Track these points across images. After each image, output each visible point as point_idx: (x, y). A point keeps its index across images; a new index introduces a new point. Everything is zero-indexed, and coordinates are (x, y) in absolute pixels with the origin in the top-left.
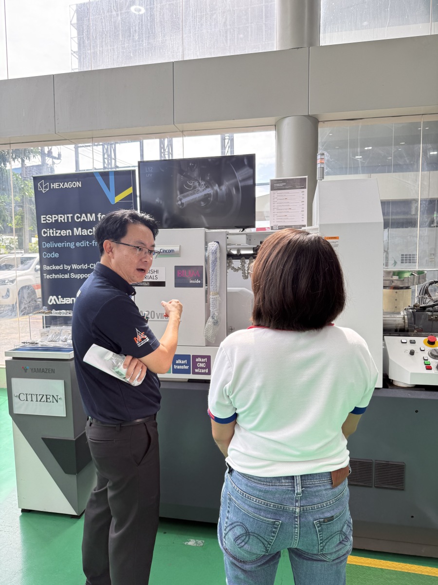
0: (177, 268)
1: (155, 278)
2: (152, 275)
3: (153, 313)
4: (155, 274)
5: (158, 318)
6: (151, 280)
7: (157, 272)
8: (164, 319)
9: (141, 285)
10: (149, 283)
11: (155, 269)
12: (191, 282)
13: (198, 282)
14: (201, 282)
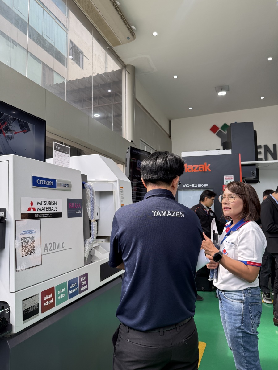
0: (69, 201)
1: (55, 209)
2: (53, 206)
4: (55, 206)
6: (53, 212)
7: (56, 203)
8: (62, 249)
9: (46, 216)
10: (51, 215)
11: (55, 201)
12: (77, 212)
13: (80, 212)
14: (82, 212)
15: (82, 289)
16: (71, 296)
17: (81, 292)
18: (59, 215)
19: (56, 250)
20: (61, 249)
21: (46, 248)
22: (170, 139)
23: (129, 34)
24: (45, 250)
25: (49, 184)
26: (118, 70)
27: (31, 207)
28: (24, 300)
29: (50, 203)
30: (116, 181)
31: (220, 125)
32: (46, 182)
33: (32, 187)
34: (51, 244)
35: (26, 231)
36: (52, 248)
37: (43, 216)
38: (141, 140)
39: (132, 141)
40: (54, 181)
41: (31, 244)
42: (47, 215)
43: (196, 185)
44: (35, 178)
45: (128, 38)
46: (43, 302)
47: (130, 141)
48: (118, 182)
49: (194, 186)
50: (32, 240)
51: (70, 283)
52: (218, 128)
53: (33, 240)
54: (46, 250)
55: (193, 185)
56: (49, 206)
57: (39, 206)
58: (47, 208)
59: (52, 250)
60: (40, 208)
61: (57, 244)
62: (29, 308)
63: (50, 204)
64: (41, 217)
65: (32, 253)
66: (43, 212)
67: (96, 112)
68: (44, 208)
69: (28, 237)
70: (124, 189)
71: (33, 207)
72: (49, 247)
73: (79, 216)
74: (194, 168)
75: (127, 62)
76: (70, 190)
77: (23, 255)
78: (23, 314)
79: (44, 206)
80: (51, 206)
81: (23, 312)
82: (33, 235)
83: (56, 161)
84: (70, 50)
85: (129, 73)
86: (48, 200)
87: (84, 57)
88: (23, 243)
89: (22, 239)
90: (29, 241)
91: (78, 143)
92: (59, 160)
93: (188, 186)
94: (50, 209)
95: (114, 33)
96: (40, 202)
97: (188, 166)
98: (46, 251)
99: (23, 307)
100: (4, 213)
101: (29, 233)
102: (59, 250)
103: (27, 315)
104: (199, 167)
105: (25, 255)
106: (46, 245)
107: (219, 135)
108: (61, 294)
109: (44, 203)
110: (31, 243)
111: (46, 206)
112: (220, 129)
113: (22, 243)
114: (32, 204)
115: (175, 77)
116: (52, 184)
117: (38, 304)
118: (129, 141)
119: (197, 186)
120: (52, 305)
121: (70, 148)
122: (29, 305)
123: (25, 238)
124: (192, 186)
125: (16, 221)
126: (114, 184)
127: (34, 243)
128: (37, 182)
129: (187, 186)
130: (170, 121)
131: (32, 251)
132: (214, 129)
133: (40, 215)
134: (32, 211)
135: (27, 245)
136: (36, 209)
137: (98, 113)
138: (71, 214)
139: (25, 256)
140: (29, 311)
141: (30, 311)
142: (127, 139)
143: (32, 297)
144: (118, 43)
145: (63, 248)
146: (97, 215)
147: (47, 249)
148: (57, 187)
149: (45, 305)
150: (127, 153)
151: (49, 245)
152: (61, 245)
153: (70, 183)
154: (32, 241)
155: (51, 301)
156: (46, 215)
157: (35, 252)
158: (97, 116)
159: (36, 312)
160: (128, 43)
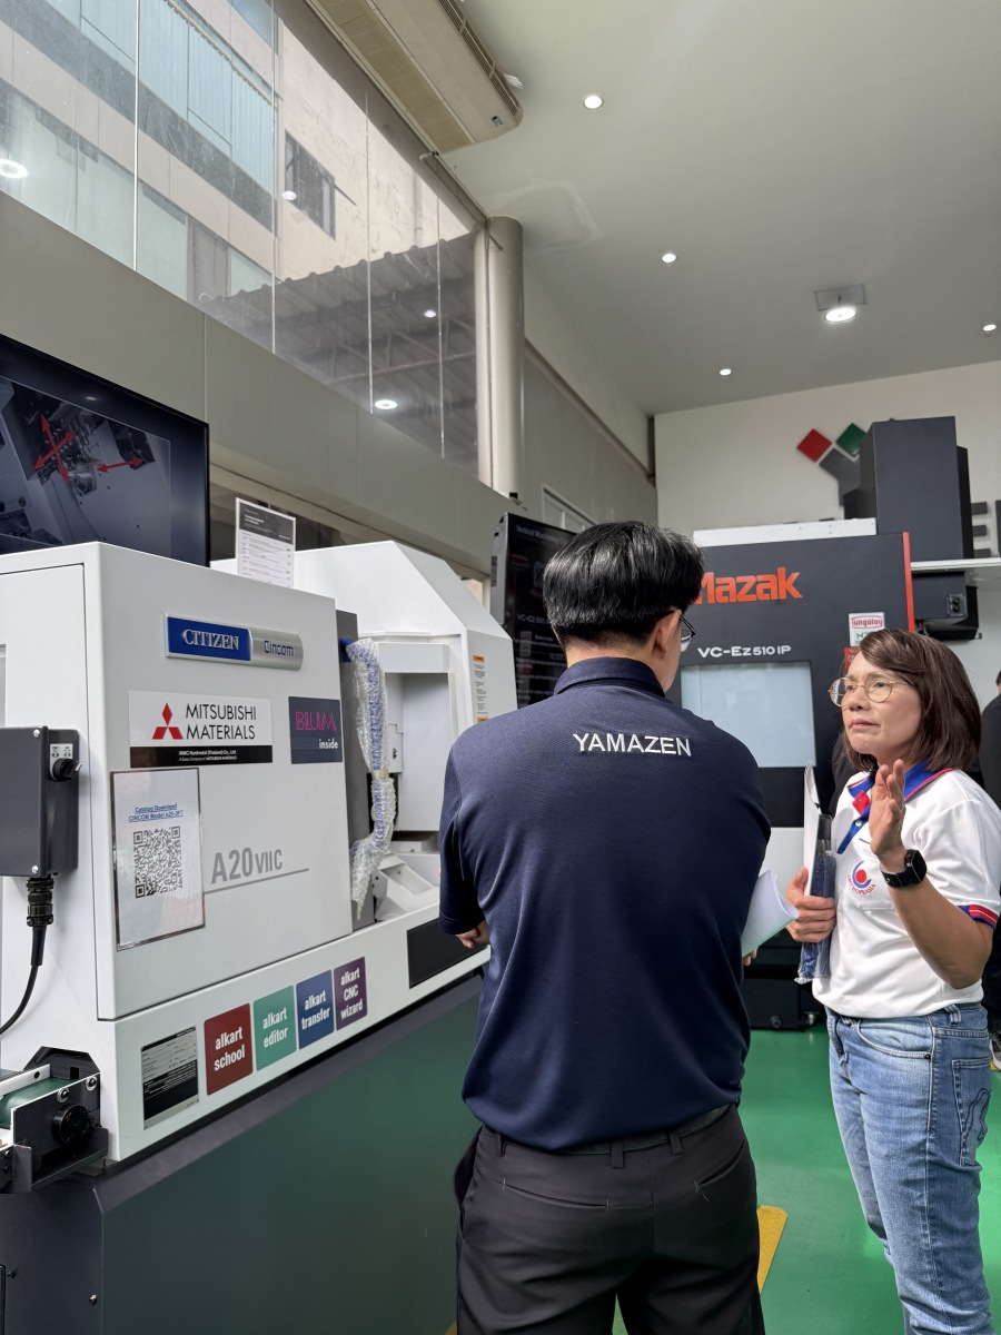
0: (297, 705)
1: (248, 734)
2: (242, 724)
3: (247, 854)
4: (248, 722)
5: (260, 871)
6: (239, 742)
7: (252, 712)
8: (275, 872)
9: (216, 758)
10: (234, 752)
11: (248, 703)
12: (322, 745)
13: (334, 745)
14: (340, 745)
15: (344, 1014)
16: (308, 1037)
17: (343, 1024)
18: (261, 754)
19: (255, 875)
20: (270, 874)
21: (219, 870)
22: (652, 487)
23: (496, 105)
24: (216, 874)
25: (226, 645)
26: (461, 239)
27: (163, 724)
28: (145, 1048)
29: (229, 712)
30: (459, 636)
31: (833, 432)
32: (214, 639)
33: (169, 657)
34: (235, 856)
35: (150, 810)
36: (239, 870)
37: (207, 756)
38: (546, 491)
39: (512, 495)
40: (242, 634)
41: (168, 855)
42: (221, 752)
43: (749, 649)
44: (175, 626)
45: (495, 118)
46: (212, 1055)
47: (507, 495)
48: (464, 639)
49: (741, 651)
50: (168, 841)
51: (306, 989)
52: (829, 443)
53: (173, 840)
54: (219, 874)
55: (735, 651)
56: (225, 722)
57: (193, 722)
58: (220, 729)
59: (238, 876)
60: (196, 729)
61: (257, 856)
62: (166, 1075)
63: (230, 715)
64: (199, 759)
65: (172, 886)
66: (205, 742)
67: (381, 392)
68: (209, 729)
69: (157, 831)
70: (485, 664)
71: (172, 724)
72: (229, 864)
73: (329, 756)
74: (740, 586)
75: (492, 209)
76: (296, 668)
77: (140, 891)
78: (145, 1095)
79: (210, 721)
80: (234, 723)
81: (145, 1087)
82: (173, 822)
83: (248, 565)
84: (287, 168)
85: (500, 248)
86: (222, 702)
87: (337, 192)
88: (140, 849)
89: (137, 836)
90: (159, 842)
91: (323, 503)
92: (256, 565)
93: (716, 652)
94: (230, 734)
95: (445, 103)
96: (195, 708)
97: (719, 580)
98: (219, 878)
99: (144, 1072)
100: (71, 746)
101: (160, 816)
102: (265, 874)
103: (158, 1098)
104: (757, 583)
105: (147, 892)
106: (219, 856)
107: (832, 465)
108: (273, 1029)
109: (210, 713)
110: (168, 852)
111: (217, 721)
112: (834, 446)
113: (135, 849)
114: (167, 714)
115: (669, 258)
116: (234, 646)
117: (196, 1061)
118: (501, 493)
119: (751, 652)
120: (242, 1069)
121: (294, 519)
122: (165, 1063)
123: (147, 833)
124: (733, 655)
125: (115, 775)
126: (451, 646)
127: (177, 851)
128: (185, 638)
129: (713, 652)
130: (651, 421)
131: (169, 878)
132: (812, 445)
133: (197, 753)
134: (168, 741)
135: (155, 858)
136: (184, 732)
137: (389, 397)
138: (304, 752)
139: (149, 894)
140: (163, 1084)
141: (169, 1084)
142: (496, 488)
143: (174, 1036)
144: (459, 141)
145: (278, 868)
146: (395, 756)
147: (223, 873)
148: (254, 657)
149: (219, 1065)
150: (497, 538)
151: (231, 857)
152: (270, 860)
153: (299, 641)
154: (171, 844)
155: (240, 1054)
156: (217, 753)
157: (181, 882)
158: (386, 405)
159: (186, 1090)
160: (495, 137)
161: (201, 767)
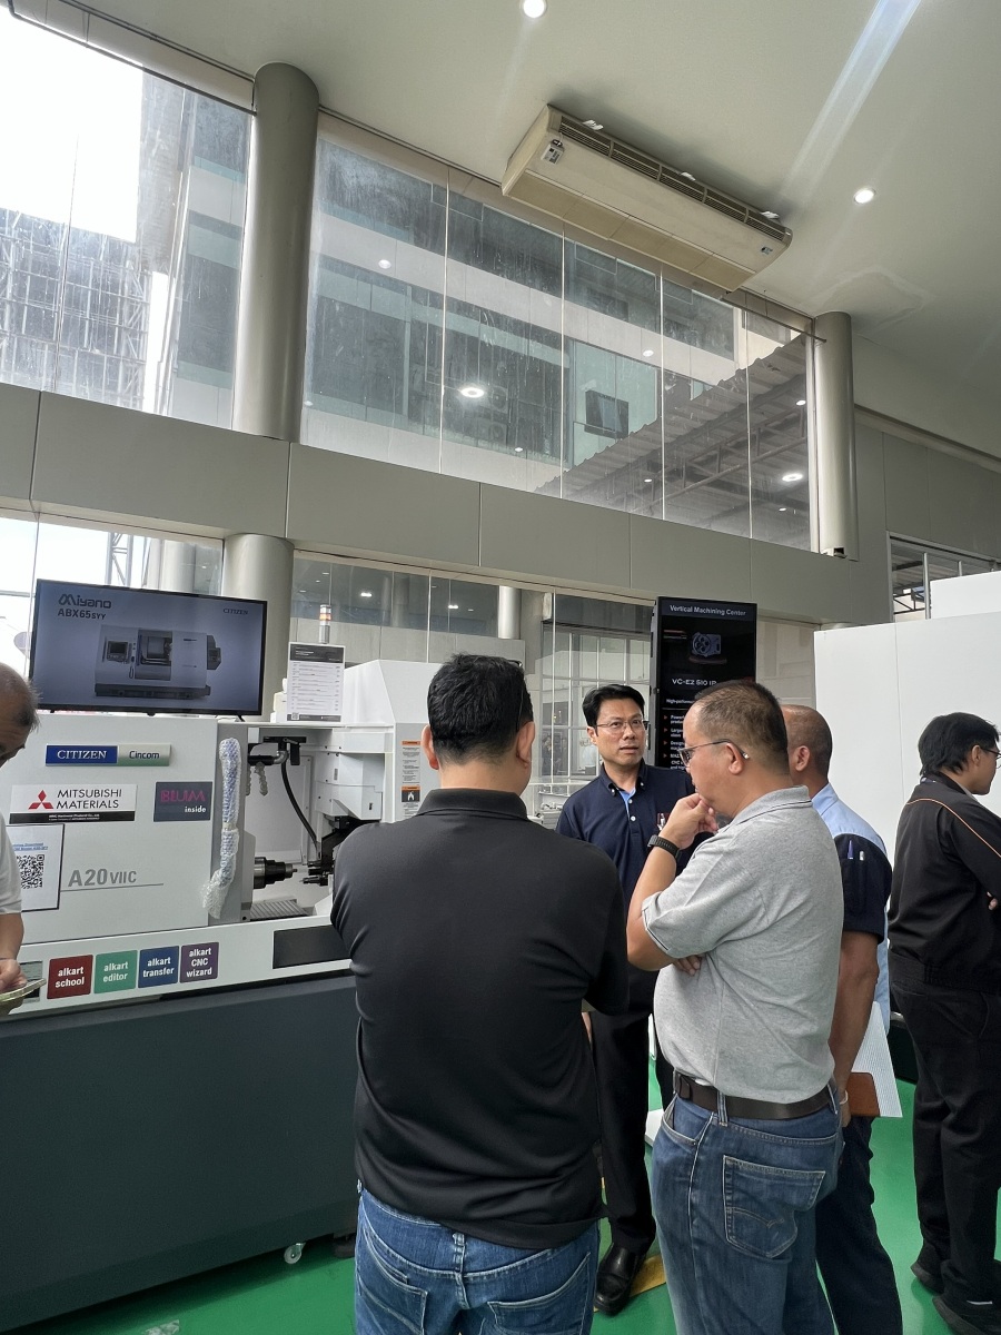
0: (161, 787)
1: (112, 805)
2: (107, 800)
3: (102, 872)
4: (113, 798)
5: (114, 882)
6: (103, 809)
7: (119, 793)
8: (128, 883)
9: (80, 819)
10: (98, 815)
11: (114, 788)
12: (188, 811)
13: (202, 810)
14: (210, 809)
15: (189, 974)
20: (123, 885)
21: (75, 879)
23: (761, 239)
24: (72, 881)
25: (94, 756)
27: (38, 802)
30: (389, 727)
32: (83, 754)
33: (45, 767)
34: (91, 873)
35: (21, 846)
36: (94, 880)
37: (72, 818)
38: (892, 538)
39: (836, 550)
40: (111, 751)
42: (85, 816)
44: (52, 750)
45: (763, 249)
46: (53, 977)
47: (831, 553)
48: (394, 730)
50: (34, 862)
51: (147, 955)
53: (38, 862)
54: (75, 882)
56: (92, 799)
57: (63, 799)
58: (87, 803)
59: (93, 884)
60: (66, 803)
61: (111, 874)
63: (97, 795)
64: (65, 819)
65: (33, 886)
66: (73, 810)
68: (77, 804)
69: (26, 857)
71: (45, 802)
72: (84, 877)
73: (197, 817)
76: (165, 765)
79: (79, 799)
80: (100, 799)
82: (41, 852)
85: (825, 341)
86: (90, 788)
90: (27, 863)
94: (95, 805)
96: (67, 792)
101: (30, 850)
102: (118, 885)
106: (76, 873)
108: (114, 972)
109: (78, 794)
110: (33, 868)
114: (42, 796)
116: (102, 757)
118: (823, 552)
127: (40, 867)
128: (58, 756)
131: (32, 881)
133: (64, 816)
134: (41, 810)
136: (55, 805)
138: (168, 815)
142: (813, 549)
145: (131, 882)
147: (79, 882)
148: (120, 762)
149: (60, 985)
151: (87, 872)
152: (122, 877)
154: (36, 864)
155: (81, 981)
156: (82, 816)
157: (41, 884)
160: (772, 261)
161: (66, 824)
